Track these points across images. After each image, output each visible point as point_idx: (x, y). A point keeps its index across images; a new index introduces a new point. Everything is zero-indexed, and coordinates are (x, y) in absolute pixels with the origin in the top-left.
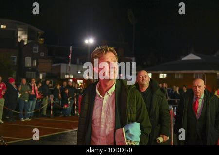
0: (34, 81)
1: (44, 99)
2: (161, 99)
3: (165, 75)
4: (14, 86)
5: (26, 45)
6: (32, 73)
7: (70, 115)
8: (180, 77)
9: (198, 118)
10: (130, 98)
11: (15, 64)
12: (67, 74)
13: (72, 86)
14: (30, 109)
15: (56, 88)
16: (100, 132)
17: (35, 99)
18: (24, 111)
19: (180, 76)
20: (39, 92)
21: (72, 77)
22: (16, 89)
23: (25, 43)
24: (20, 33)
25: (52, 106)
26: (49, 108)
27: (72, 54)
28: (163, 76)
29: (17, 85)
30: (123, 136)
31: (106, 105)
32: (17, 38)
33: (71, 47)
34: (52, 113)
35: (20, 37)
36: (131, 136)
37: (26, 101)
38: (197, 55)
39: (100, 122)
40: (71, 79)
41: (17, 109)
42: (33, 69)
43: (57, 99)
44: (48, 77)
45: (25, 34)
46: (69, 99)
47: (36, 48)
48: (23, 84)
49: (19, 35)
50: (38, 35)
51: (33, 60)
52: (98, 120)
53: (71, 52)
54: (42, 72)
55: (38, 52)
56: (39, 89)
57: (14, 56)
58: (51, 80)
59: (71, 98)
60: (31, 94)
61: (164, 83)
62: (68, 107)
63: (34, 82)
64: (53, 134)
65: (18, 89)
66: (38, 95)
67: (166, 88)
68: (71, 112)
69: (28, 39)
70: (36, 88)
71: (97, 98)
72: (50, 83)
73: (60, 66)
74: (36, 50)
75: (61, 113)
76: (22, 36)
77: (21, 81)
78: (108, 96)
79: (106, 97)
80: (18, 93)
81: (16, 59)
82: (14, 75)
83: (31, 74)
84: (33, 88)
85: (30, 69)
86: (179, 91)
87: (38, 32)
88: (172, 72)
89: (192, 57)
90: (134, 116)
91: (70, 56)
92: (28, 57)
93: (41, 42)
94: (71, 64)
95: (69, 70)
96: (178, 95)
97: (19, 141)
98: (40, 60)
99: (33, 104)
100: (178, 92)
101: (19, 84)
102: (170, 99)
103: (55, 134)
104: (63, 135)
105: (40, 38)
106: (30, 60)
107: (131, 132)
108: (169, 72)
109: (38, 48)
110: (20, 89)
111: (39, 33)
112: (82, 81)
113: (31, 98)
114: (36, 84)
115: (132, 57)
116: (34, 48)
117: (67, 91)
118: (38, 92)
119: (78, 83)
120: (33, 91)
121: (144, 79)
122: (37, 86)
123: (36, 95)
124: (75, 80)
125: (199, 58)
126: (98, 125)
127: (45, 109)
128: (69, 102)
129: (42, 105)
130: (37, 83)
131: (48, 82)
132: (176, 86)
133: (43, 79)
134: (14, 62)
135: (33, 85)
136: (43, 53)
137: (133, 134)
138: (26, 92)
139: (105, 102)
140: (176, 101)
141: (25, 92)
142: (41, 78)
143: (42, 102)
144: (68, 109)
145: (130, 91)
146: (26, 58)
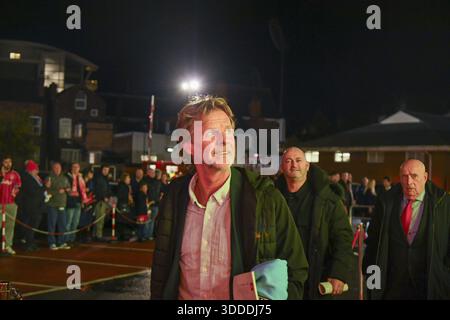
0: (77, 167)
1: (98, 206)
2: (333, 206)
3: (347, 156)
4: (37, 179)
5: (62, 92)
6: (74, 151)
7: (151, 239)
8: (377, 159)
9: (410, 242)
10: (263, 209)
11: (39, 133)
12: (145, 153)
13: (155, 178)
14: (69, 225)
15: (123, 183)
16: (198, 282)
17: (79, 204)
18: (57, 231)
19: (377, 157)
20: (88, 190)
21: (155, 159)
22: (41, 185)
23: (60, 90)
24: (48, 70)
25: (114, 220)
26: (107, 225)
27: (155, 112)
28: (342, 157)
29: (43, 177)
30: (253, 289)
31: (212, 225)
32: (43, 80)
33: (153, 97)
34: (113, 234)
35: (48, 78)
36: (269, 288)
37: (62, 209)
38: (412, 115)
39: (198, 260)
40: (153, 163)
41: (44, 226)
42: (75, 143)
43: (125, 206)
44: (106, 159)
45: (60, 71)
46: (148, 206)
47: (81, 100)
48: (54, 175)
49: (46, 73)
50: (86, 72)
51: (74, 124)
52: (194, 257)
53: (153, 108)
54: (93, 149)
55: (85, 108)
56: (87, 185)
57: (37, 117)
58: (113, 167)
59: (153, 202)
60: (72, 194)
61: (344, 172)
62: (147, 222)
63: (78, 169)
64: (117, 277)
65: (44, 184)
66: (85, 196)
67: (348, 182)
68: (154, 233)
69: (66, 80)
70: (82, 182)
71: (192, 208)
72: (111, 171)
73: (130, 138)
74: (82, 104)
75: (134, 233)
76: (53, 76)
77: (50, 168)
78: (214, 204)
79: (211, 205)
80: (46, 193)
81: (40, 122)
82: (37, 156)
83: (71, 153)
84: (75, 183)
85: (69, 142)
86: (376, 188)
87: (86, 66)
88: (362, 149)
89: (401, 118)
90: (272, 247)
91: (151, 117)
92: (65, 119)
93: (90, 88)
94: (154, 132)
95: (150, 145)
96: (374, 196)
97: (47, 291)
98: (89, 125)
99: (75, 215)
100: (373, 190)
101: (48, 175)
102: (357, 206)
103: (120, 276)
104: (136, 279)
105: (90, 79)
106: (70, 124)
107: (269, 280)
108: (356, 149)
109: (85, 101)
110: (49, 185)
111: (88, 69)
112: (175, 168)
113: (72, 202)
114: (80, 175)
115: (279, 117)
116: (77, 100)
117: (145, 188)
118: (84, 190)
119: (168, 172)
120: (75, 189)
121: (296, 165)
122: (84, 177)
123: (81, 196)
124: (161, 167)
125: (416, 120)
126: (195, 267)
127: (101, 226)
128: (149, 212)
129: (94, 219)
130: (84, 173)
131: (106, 170)
132: (371, 180)
133: (96, 163)
134: (36, 130)
135: (74, 177)
136: (97, 111)
137: (273, 284)
138: (62, 191)
139: (207, 216)
140: (370, 210)
141: (58, 191)
142: (92, 160)
143: (92, 210)
144: (147, 226)
145: (261, 193)
146: (62, 120)
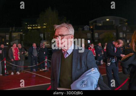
11: (115, 36)
42: (124, 38)
50: (124, 21)
51: (123, 34)
55: (125, 30)
74: (125, 29)
81: (115, 34)
85: (122, 38)
105: (126, 23)
109: (125, 28)
116: (123, 28)
146: (120, 33)
